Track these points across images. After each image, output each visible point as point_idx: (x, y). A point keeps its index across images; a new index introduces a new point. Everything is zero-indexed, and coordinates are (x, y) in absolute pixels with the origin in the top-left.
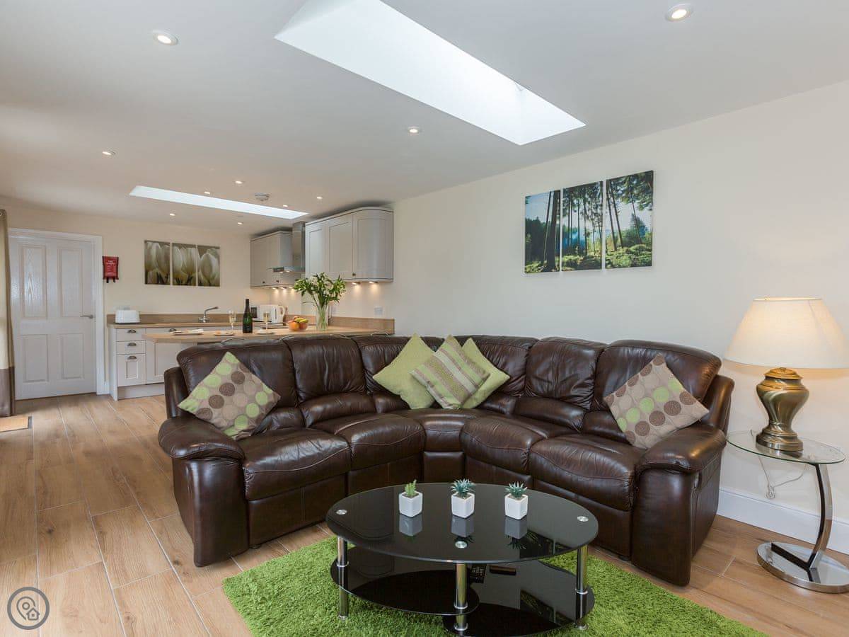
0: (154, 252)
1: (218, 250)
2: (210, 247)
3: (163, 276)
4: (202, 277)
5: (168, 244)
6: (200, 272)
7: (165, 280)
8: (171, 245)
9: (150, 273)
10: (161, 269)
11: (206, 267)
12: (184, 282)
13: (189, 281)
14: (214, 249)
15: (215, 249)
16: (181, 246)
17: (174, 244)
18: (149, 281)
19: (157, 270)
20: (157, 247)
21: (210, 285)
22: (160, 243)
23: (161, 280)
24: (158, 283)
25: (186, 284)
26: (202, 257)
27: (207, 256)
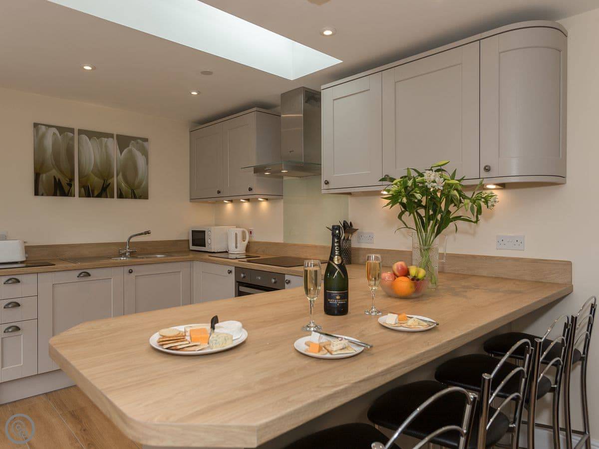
0: (49, 142)
1: (145, 144)
2: (135, 139)
3: (64, 182)
4: (123, 185)
5: (72, 130)
6: (120, 176)
7: (66, 188)
8: (76, 132)
9: (44, 177)
10: (61, 172)
11: (129, 169)
12: (96, 193)
13: (104, 192)
14: (139, 141)
15: (142, 142)
16: (91, 134)
17: (81, 132)
18: (41, 189)
19: (54, 172)
20: (54, 134)
21: (135, 197)
22: (58, 128)
23: (60, 189)
24: (55, 195)
25: (99, 196)
26: (123, 154)
27: (130, 151)
